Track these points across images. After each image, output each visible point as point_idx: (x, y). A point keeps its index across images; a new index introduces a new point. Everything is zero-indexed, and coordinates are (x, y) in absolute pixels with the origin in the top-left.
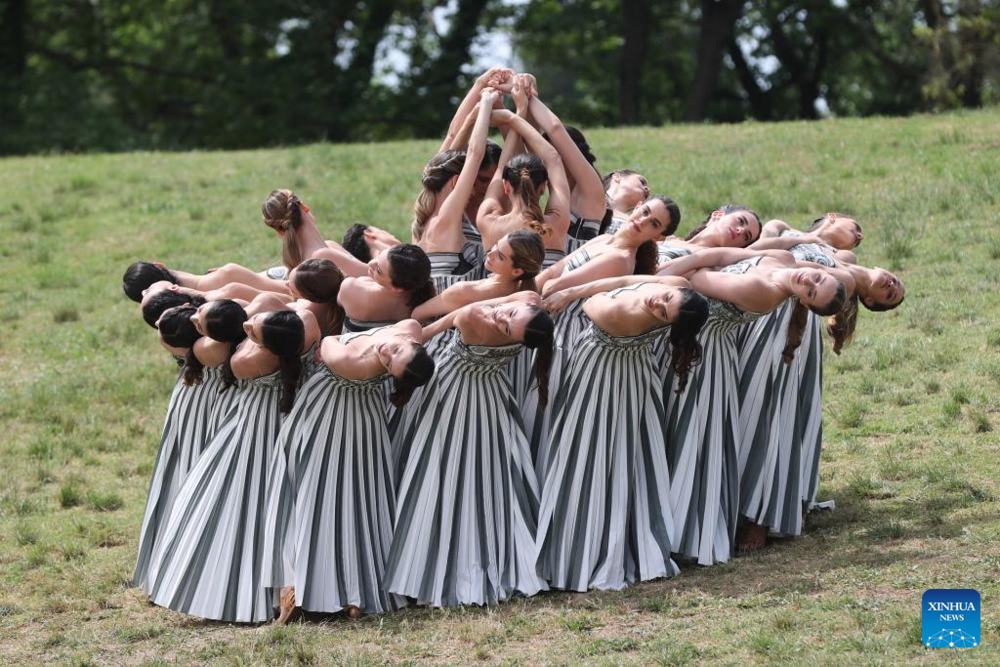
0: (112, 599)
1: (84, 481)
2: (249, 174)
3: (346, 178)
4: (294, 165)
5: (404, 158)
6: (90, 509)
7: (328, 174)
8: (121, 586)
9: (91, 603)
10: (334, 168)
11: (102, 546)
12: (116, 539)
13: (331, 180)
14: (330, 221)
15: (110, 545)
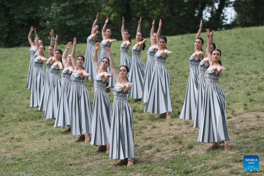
0: (142, 131)
1: (137, 107)
2: (173, 41)
3: (192, 41)
4: (182, 39)
5: (205, 36)
6: (138, 113)
7: (189, 40)
8: (144, 128)
9: (138, 132)
10: (190, 39)
11: (141, 120)
12: (143, 119)
13: (190, 41)
14: (189, 50)
15: (142, 120)
